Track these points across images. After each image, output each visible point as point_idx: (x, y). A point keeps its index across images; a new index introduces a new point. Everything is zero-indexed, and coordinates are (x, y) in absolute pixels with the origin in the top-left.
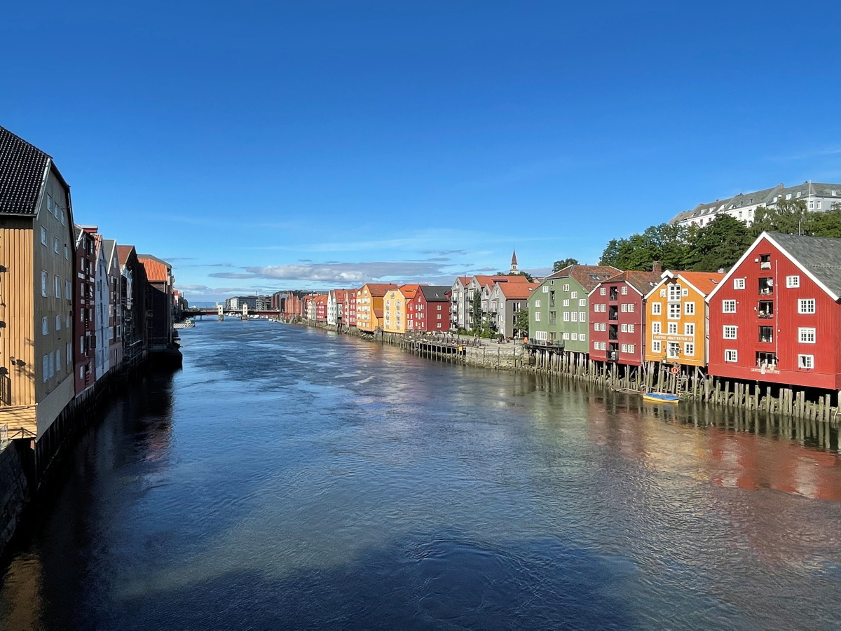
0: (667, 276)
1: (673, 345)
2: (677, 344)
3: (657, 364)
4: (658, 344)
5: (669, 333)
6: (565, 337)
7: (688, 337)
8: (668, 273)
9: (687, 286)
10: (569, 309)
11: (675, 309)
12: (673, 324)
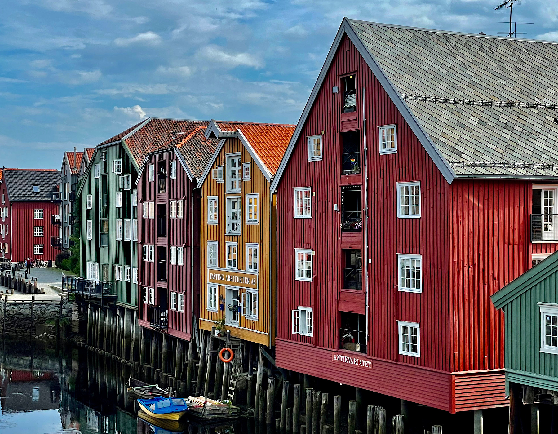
4: (215, 289)
5: (227, 267)
6: (118, 274)
7: (252, 276)
10: (122, 214)
12: (232, 244)
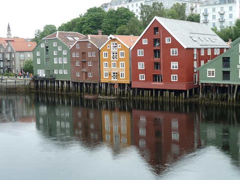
0: (111, 38)
1: (114, 73)
2: (116, 73)
3: (106, 84)
4: (107, 73)
5: (112, 68)
6: (56, 72)
8: (111, 36)
9: (120, 43)
10: (57, 56)
11: (115, 55)
12: (114, 62)
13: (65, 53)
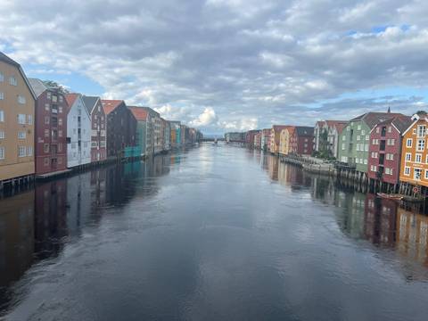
0: (415, 119)
1: (418, 170)
2: (421, 171)
3: (405, 183)
4: (408, 169)
5: (416, 162)
6: (357, 161)
8: (416, 116)
10: (360, 142)
11: (422, 143)
12: (419, 155)
13: (367, 138)
